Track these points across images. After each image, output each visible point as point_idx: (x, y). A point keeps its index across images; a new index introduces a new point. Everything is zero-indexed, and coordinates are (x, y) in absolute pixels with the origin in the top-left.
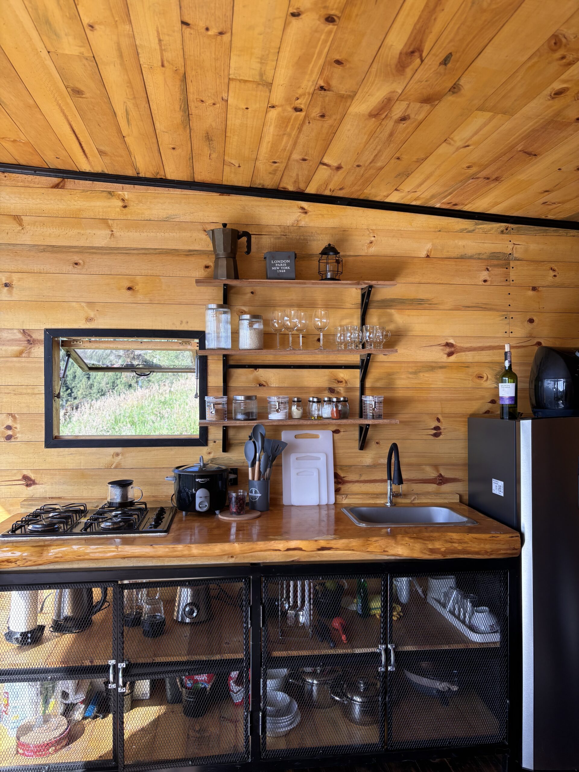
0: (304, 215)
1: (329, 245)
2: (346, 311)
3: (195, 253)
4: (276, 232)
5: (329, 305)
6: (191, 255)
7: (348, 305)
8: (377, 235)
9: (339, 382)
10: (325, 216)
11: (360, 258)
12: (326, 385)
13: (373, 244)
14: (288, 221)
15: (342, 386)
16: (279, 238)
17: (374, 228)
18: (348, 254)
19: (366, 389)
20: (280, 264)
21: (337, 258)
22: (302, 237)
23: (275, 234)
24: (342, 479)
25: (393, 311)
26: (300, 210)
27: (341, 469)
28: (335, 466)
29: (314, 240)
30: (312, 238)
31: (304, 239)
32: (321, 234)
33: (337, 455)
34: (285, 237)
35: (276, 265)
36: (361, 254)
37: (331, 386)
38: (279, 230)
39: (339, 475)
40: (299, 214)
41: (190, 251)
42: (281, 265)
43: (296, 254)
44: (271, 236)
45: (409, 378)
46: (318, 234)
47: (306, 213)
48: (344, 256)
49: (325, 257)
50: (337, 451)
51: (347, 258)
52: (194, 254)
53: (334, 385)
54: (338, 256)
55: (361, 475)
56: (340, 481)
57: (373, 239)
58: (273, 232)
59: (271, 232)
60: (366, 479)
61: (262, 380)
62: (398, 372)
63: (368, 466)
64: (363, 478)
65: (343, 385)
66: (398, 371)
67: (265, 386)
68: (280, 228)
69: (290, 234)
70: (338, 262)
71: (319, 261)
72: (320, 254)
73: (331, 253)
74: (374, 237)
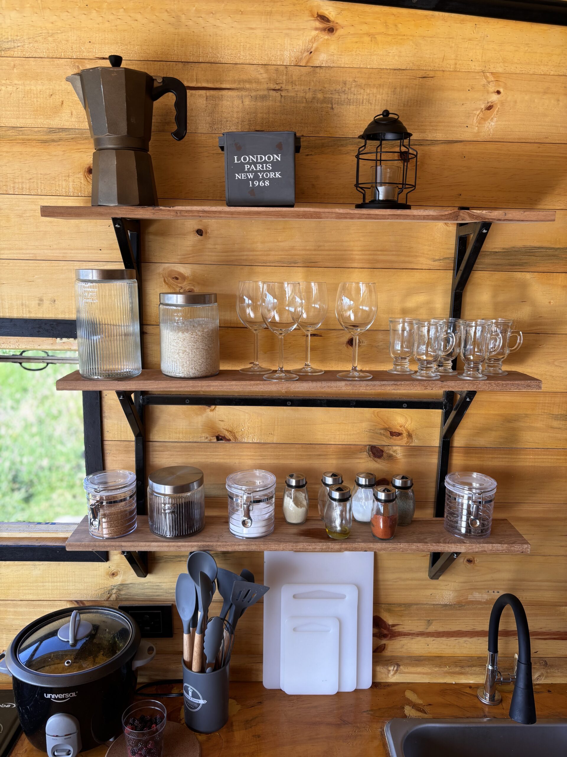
0: (326, 36)
1: (386, 113)
2: (417, 276)
3: (63, 135)
4: (258, 82)
5: (378, 261)
6: (53, 141)
7: (424, 262)
8: (505, 88)
9: (393, 434)
10: (379, 38)
11: (457, 147)
12: (365, 440)
13: (495, 110)
14: (287, 54)
15: (399, 442)
16: (264, 98)
17: (500, 70)
18: (430, 136)
19: (455, 450)
20: (255, 164)
21: (403, 149)
22: (320, 96)
23: (254, 86)
24: (389, 630)
25: (528, 276)
26: (318, 24)
27: (389, 611)
28: (377, 603)
29: (349, 102)
30: (343, 97)
31: (325, 100)
32: (368, 85)
33: (381, 583)
34: (278, 94)
35: (247, 167)
36: (462, 138)
37: (375, 443)
38: (262, 75)
39: (384, 622)
40: (314, 33)
41: (52, 131)
42: (259, 167)
43: (297, 140)
44: (244, 93)
45: (552, 428)
46: (359, 86)
47: (331, 30)
48: (422, 143)
49: (372, 145)
50: (381, 577)
51: (427, 148)
52: (60, 140)
53: (381, 442)
54: (406, 142)
55: (429, 622)
56: (385, 632)
57: (495, 98)
58: (250, 81)
59: (244, 81)
60: (441, 629)
61: (223, 427)
62: (527, 415)
63: (445, 605)
64: (432, 628)
65: (404, 441)
66: (529, 412)
67: (229, 440)
68: (267, 71)
69: (290, 87)
70: (404, 157)
71: (357, 157)
72: (361, 137)
73: (389, 136)
74: (498, 92)
